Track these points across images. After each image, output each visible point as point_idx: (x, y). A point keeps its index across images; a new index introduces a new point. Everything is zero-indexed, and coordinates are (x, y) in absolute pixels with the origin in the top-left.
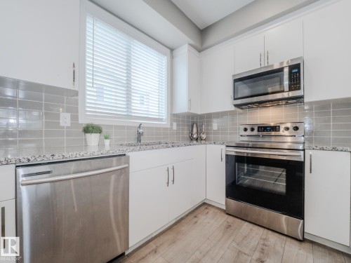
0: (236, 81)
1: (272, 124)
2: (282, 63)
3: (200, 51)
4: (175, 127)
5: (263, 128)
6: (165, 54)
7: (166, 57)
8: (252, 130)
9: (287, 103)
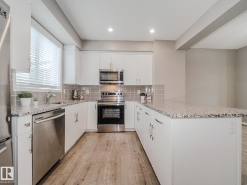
0: (100, 72)
3: (80, 50)
4: (65, 92)
6: (59, 47)
7: (60, 49)
8: (106, 94)
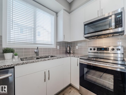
0: (85, 25)
1: (105, 47)
2: (109, 13)
3: (69, 13)
5: (100, 49)
8: (94, 49)
9: (113, 36)
